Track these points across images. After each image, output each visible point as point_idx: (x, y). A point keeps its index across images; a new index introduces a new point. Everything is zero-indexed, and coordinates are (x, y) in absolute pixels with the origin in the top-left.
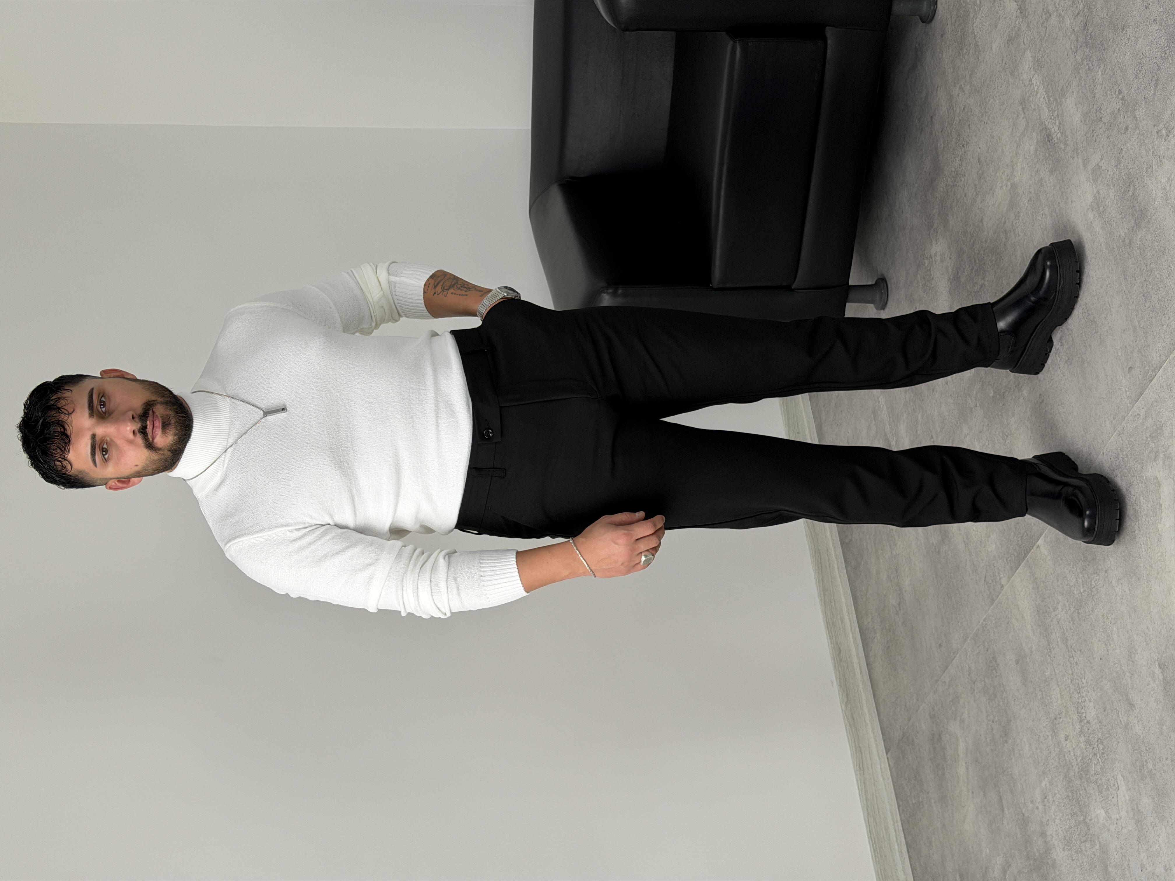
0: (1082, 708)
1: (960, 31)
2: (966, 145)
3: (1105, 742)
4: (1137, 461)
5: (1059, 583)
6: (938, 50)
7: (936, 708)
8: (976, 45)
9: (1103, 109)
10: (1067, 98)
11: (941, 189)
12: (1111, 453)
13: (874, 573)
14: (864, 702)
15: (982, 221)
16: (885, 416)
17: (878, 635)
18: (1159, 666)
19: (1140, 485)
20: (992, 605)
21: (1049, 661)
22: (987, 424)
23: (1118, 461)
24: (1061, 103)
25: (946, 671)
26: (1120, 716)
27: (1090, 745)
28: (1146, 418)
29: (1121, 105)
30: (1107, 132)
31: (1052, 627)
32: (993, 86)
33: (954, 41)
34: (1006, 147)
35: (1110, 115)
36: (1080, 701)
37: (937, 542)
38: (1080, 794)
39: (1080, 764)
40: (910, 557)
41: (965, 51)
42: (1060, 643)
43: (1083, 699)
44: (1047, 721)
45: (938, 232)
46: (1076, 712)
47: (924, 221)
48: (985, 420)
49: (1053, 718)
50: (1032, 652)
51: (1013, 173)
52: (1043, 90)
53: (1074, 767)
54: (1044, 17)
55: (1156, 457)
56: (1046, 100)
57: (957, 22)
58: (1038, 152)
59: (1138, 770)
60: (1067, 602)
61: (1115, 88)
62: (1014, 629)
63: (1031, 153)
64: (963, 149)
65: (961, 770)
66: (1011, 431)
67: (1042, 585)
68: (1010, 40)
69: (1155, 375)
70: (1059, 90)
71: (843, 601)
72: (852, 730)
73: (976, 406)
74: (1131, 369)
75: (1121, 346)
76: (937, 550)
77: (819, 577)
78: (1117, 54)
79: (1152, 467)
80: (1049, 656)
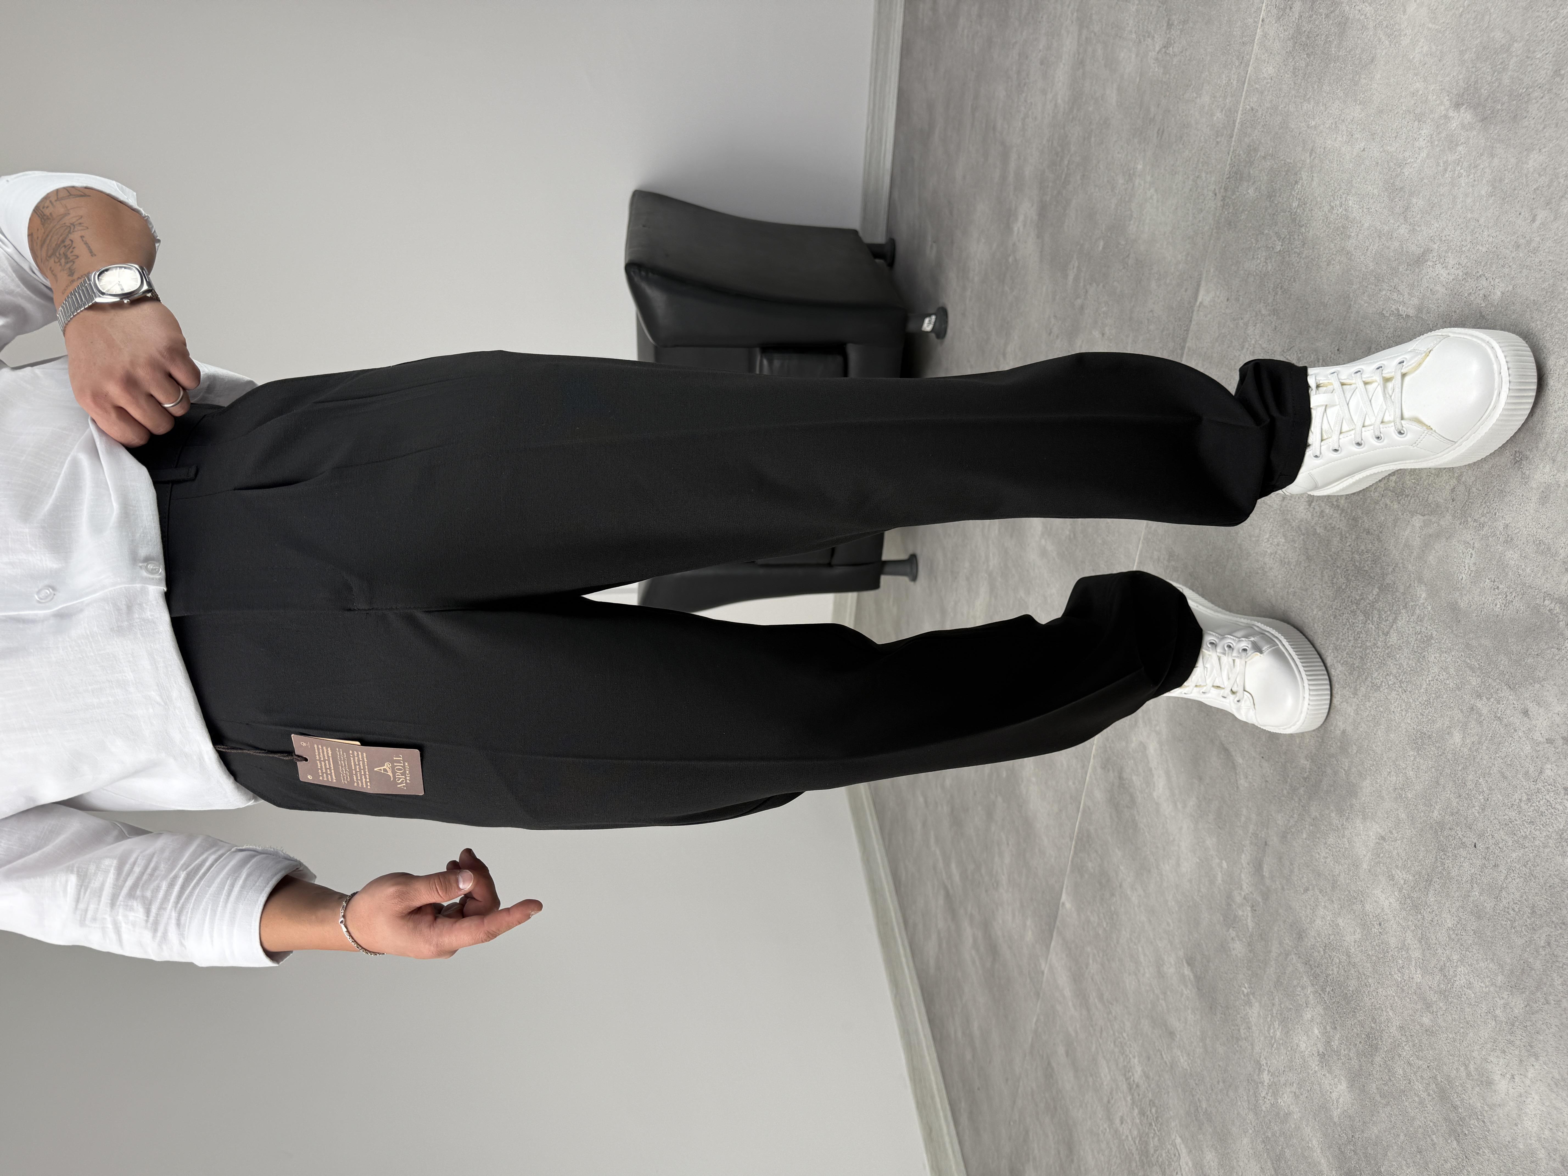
0: (1129, 1071)
3: (1156, 1101)
5: (1086, 933)
7: (1013, 1158)
13: (953, 1035)
18: (1187, 963)
20: (1038, 1001)
21: (1092, 1033)
25: (1015, 1107)
26: (1164, 1056)
27: (1144, 1115)
31: (1088, 989)
36: (1125, 1063)
42: (1097, 1004)
43: (1128, 1058)
44: (1102, 1110)
46: (1124, 1080)
49: (1107, 1103)
50: (1076, 1032)
53: (1135, 1154)
59: (1194, 1119)
60: (1096, 949)
62: (1059, 1016)
67: (1073, 946)
77: (908, 1055)
80: (1092, 1026)
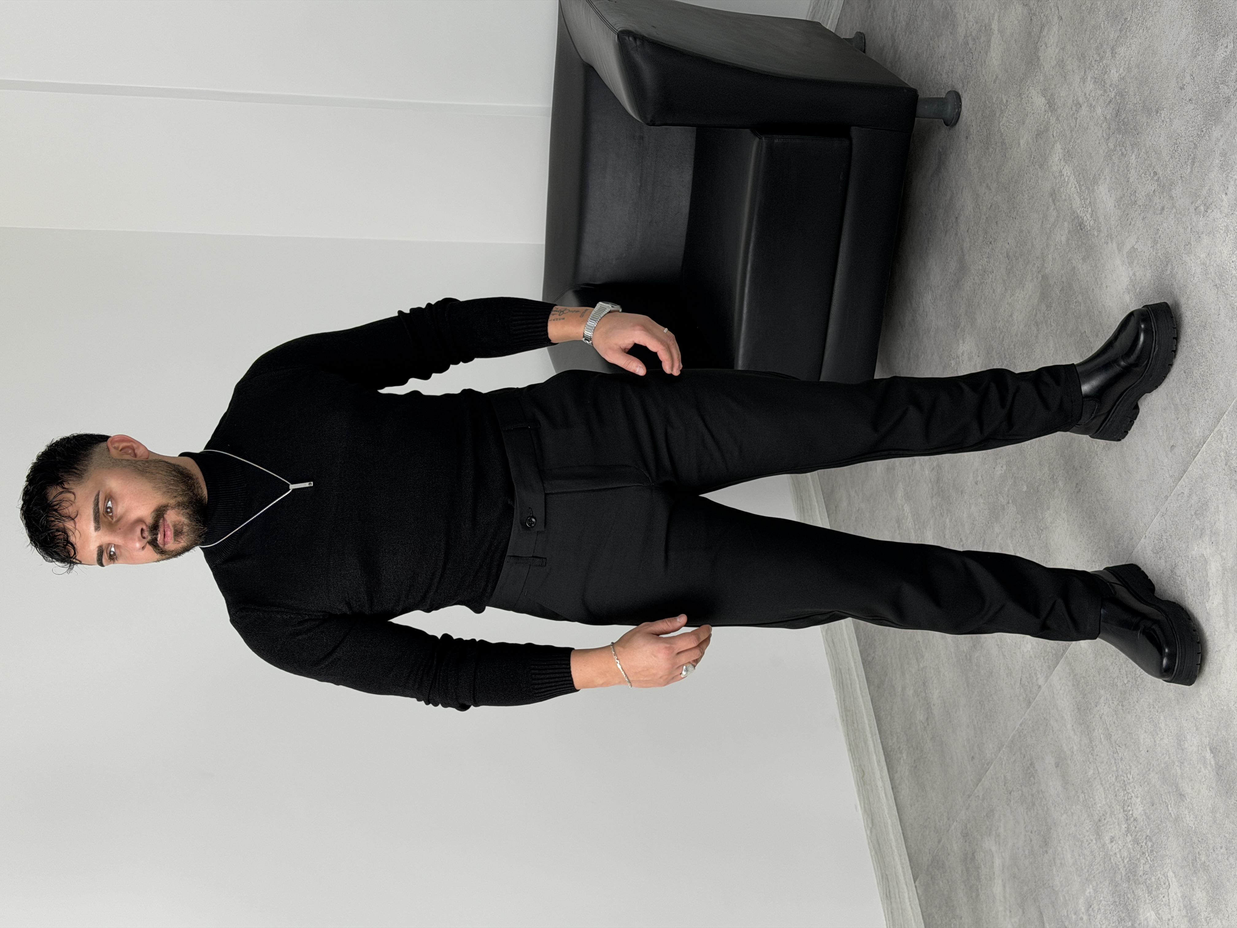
0: (1129, 806)
1: (985, 131)
2: (995, 241)
3: (1154, 839)
4: (1182, 540)
5: (1101, 677)
6: (963, 152)
7: (968, 826)
8: (1003, 143)
9: (1138, 192)
10: (1099, 185)
11: (968, 288)
12: (1153, 535)
13: (900, 689)
14: (890, 827)
15: (1011, 316)
16: (910, 524)
17: (904, 756)
18: (1211, 750)
19: (1186, 564)
20: (1028, 708)
21: (1091, 760)
22: (1020, 519)
23: (1162, 542)
24: (1093, 191)
25: (980, 784)
26: (1170, 809)
27: (1138, 844)
28: (1190, 496)
29: (1156, 186)
30: (1142, 214)
31: (1094, 724)
32: (1021, 181)
33: (980, 141)
34: (1035, 239)
35: (1145, 197)
36: (1126, 799)
37: (967, 648)
38: (1128, 898)
39: (1127, 866)
40: (938, 668)
41: (991, 150)
42: (1103, 740)
43: (1130, 795)
44: (1091, 824)
45: (965, 332)
46: (1121, 810)
47: (950, 322)
48: (1019, 516)
49: (1097, 820)
50: (1073, 752)
51: (1043, 265)
52: (1074, 179)
53: (1121, 869)
54: (1074, 108)
55: (1201, 534)
56: (1077, 189)
57: (983, 123)
58: (1070, 241)
59: (1191, 865)
60: (1110, 695)
61: (1150, 170)
62: (1053, 731)
63: (1063, 243)
64: (991, 246)
65: (998, 889)
66: (1046, 525)
67: (1083, 680)
68: (1039, 135)
69: (1199, 451)
70: (1091, 178)
71: (866, 722)
72: (878, 857)
73: (1008, 503)
74: (1173, 447)
75: (1162, 425)
76: (968, 657)
77: (840, 698)
78: (1151, 136)
79: (1198, 545)
80: (1092, 754)
